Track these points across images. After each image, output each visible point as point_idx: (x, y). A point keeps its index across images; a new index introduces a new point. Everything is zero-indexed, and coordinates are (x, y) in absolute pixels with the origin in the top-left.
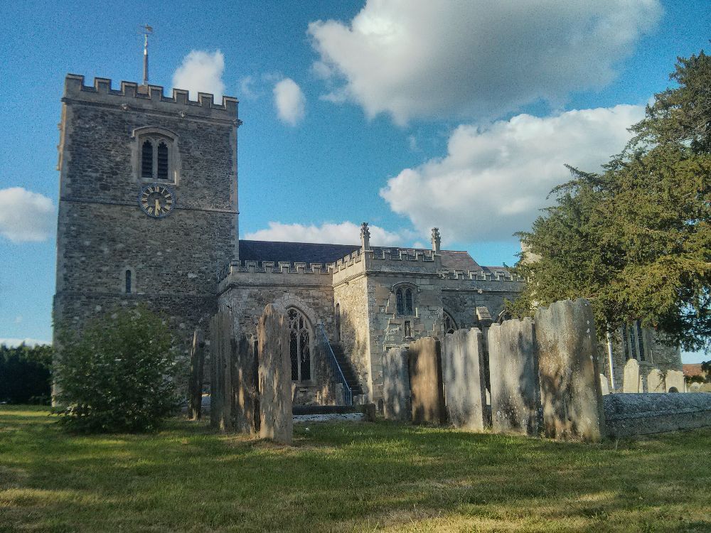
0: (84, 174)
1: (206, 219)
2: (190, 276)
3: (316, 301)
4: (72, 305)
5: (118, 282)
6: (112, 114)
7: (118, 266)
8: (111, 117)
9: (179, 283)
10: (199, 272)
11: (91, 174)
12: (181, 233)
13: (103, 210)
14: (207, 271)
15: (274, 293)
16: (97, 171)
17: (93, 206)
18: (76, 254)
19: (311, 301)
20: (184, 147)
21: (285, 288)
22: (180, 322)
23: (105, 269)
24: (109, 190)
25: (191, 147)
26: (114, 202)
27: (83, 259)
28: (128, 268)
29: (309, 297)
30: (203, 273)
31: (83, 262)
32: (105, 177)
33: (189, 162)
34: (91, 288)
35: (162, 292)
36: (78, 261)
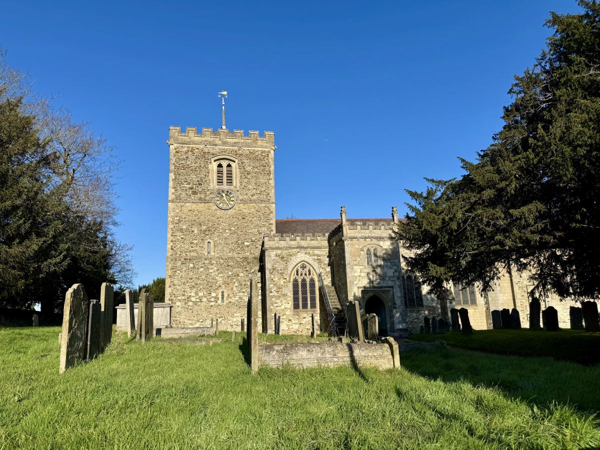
0: (182, 186)
1: (255, 208)
2: (246, 244)
3: (319, 258)
4: (176, 264)
5: (203, 249)
6: (197, 149)
7: (203, 240)
8: (197, 150)
9: (239, 249)
10: (251, 241)
11: (186, 186)
12: (240, 218)
13: (194, 206)
14: (256, 241)
15: (291, 254)
16: (189, 184)
17: (188, 204)
18: (178, 234)
19: (316, 258)
20: (242, 166)
21: (298, 250)
22: (239, 272)
23: (195, 242)
24: (197, 194)
25: (245, 165)
26: (200, 201)
27: (183, 236)
28: (209, 240)
29: (314, 255)
30: (254, 241)
31: (182, 238)
32: (194, 187)
33: (245, 174)
34: (187, 253)
35: (229, 254)
36: (179, 238)
